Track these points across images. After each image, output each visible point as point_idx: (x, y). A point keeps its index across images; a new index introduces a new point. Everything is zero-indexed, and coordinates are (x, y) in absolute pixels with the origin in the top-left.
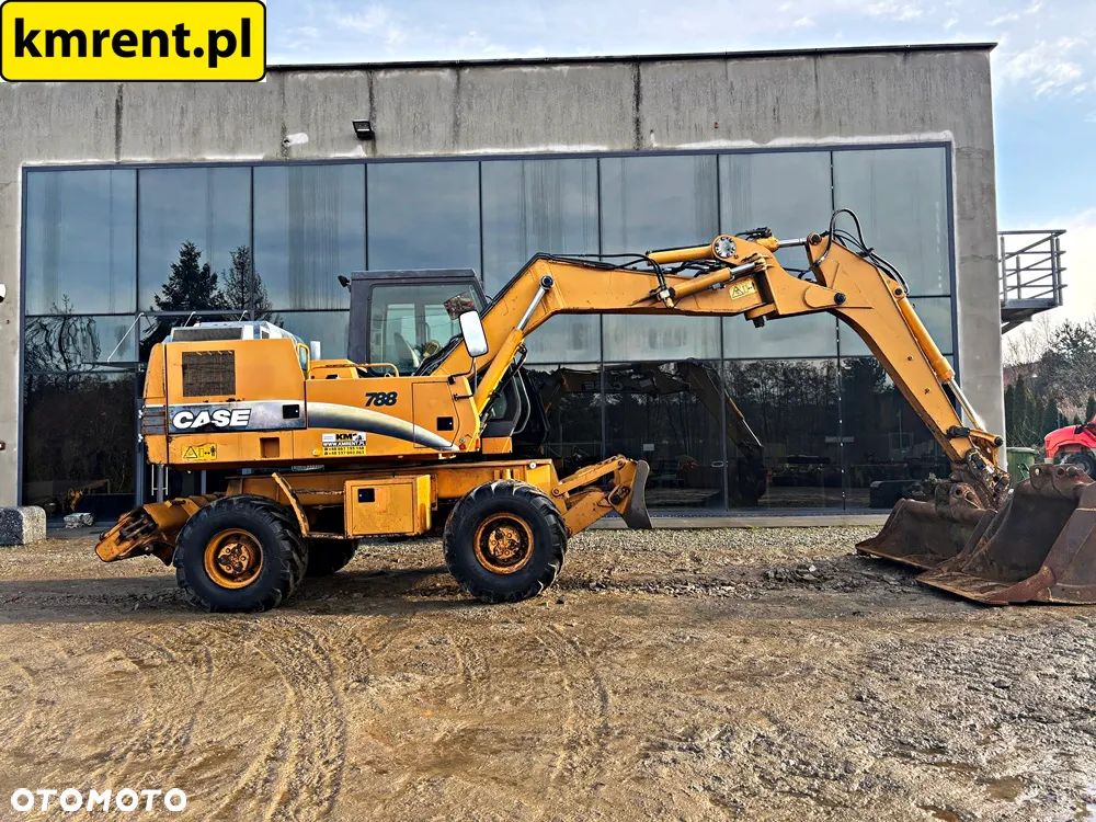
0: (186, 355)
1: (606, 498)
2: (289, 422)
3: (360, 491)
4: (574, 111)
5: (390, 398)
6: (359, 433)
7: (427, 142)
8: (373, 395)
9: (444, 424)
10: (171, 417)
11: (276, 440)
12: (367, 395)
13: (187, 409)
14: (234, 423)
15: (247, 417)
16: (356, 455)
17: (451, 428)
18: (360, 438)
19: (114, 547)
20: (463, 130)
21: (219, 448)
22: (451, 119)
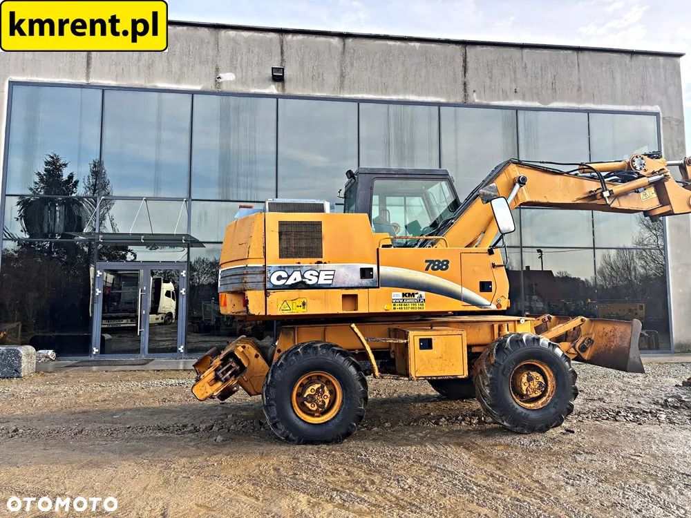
0: (282, 224)
1: (574, 347)
2: (366, 282)
3: (421, 340)
4: (423, 74)
5: (444, 265)
6: (421, 293)
7: (321, 86)
8: (431, 262)
9: (485, 287)
10: (269, 275)
11: (355, 297)
12: (426, 261)
13: (282, 268)
14: (321, 281)
15: (331, 277)
16: (417, 310)
17: (490, 290)
18: (421, 296)
19: (208, 386)
20: (347, 82)
21: (309, 302)
22: (338, 71)
